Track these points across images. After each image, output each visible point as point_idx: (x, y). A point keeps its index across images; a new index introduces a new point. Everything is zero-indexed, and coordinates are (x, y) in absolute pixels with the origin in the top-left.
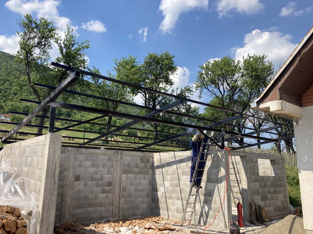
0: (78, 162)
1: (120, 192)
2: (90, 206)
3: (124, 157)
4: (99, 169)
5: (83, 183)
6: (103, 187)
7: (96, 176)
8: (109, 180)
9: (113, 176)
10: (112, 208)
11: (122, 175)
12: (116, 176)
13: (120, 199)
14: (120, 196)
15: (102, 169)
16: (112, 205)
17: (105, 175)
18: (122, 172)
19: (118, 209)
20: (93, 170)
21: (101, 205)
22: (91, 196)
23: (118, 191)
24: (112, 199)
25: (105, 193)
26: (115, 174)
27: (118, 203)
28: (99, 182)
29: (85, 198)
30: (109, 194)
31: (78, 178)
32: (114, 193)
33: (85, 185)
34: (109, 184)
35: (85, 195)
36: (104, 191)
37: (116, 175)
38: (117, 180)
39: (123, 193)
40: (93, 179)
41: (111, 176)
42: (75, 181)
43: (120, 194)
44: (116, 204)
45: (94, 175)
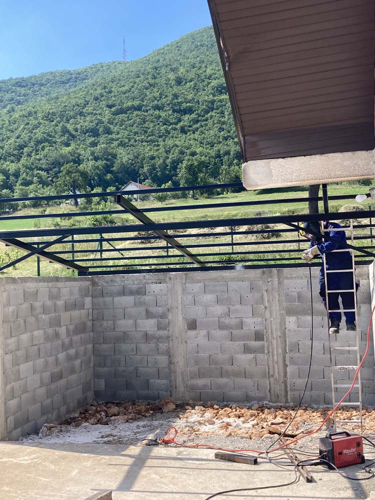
0: (190, 297)
1: (285, 352)
2: (221, 376)
3: (286, 281)
4: (232, 308)
5: (203, 332)
6: (244, 340)
7: (227, 321)
8: (258, 328)
9: (266, 320)
10: (268, 382)
11: (287, 317)
12: (271, 321)
13: (287, 366)
14: (284, 361)
15: (238, 307)
16: (269, 378)
17: (247, 318)
18: (284, 312)
19: (283, 385)
20: (219, 310)
21: (245, 374)
22: (222, 357)
23: (280, 351)
24: (268, 366)
25: (250, 353)
26: (268, 316)
27: (282, 374)
28: (235, 332)
29: (211, 360)
30: (260, 356)
31: (193, 325)
32: (271, 354)
33: (209, 336)
34: (259, 336)
35: (210, 355)
36: (247, 350)
37: (272, 319)
38: (274, 327)
39: (292, 355)
40: (222, 327)
41: (259, 319)
42: (189, 329)
43: (284, 357)
44: (276, 375)
45: (222, 320)
